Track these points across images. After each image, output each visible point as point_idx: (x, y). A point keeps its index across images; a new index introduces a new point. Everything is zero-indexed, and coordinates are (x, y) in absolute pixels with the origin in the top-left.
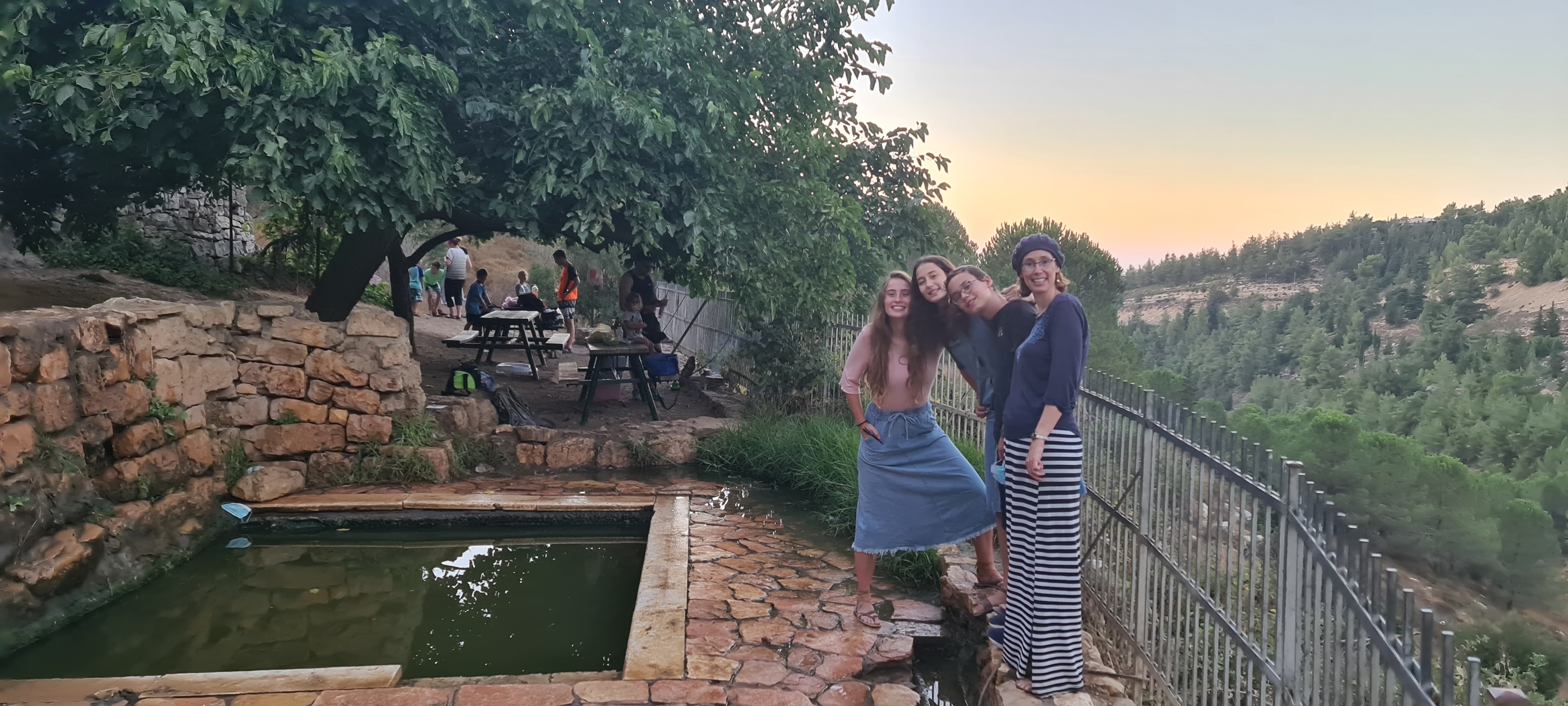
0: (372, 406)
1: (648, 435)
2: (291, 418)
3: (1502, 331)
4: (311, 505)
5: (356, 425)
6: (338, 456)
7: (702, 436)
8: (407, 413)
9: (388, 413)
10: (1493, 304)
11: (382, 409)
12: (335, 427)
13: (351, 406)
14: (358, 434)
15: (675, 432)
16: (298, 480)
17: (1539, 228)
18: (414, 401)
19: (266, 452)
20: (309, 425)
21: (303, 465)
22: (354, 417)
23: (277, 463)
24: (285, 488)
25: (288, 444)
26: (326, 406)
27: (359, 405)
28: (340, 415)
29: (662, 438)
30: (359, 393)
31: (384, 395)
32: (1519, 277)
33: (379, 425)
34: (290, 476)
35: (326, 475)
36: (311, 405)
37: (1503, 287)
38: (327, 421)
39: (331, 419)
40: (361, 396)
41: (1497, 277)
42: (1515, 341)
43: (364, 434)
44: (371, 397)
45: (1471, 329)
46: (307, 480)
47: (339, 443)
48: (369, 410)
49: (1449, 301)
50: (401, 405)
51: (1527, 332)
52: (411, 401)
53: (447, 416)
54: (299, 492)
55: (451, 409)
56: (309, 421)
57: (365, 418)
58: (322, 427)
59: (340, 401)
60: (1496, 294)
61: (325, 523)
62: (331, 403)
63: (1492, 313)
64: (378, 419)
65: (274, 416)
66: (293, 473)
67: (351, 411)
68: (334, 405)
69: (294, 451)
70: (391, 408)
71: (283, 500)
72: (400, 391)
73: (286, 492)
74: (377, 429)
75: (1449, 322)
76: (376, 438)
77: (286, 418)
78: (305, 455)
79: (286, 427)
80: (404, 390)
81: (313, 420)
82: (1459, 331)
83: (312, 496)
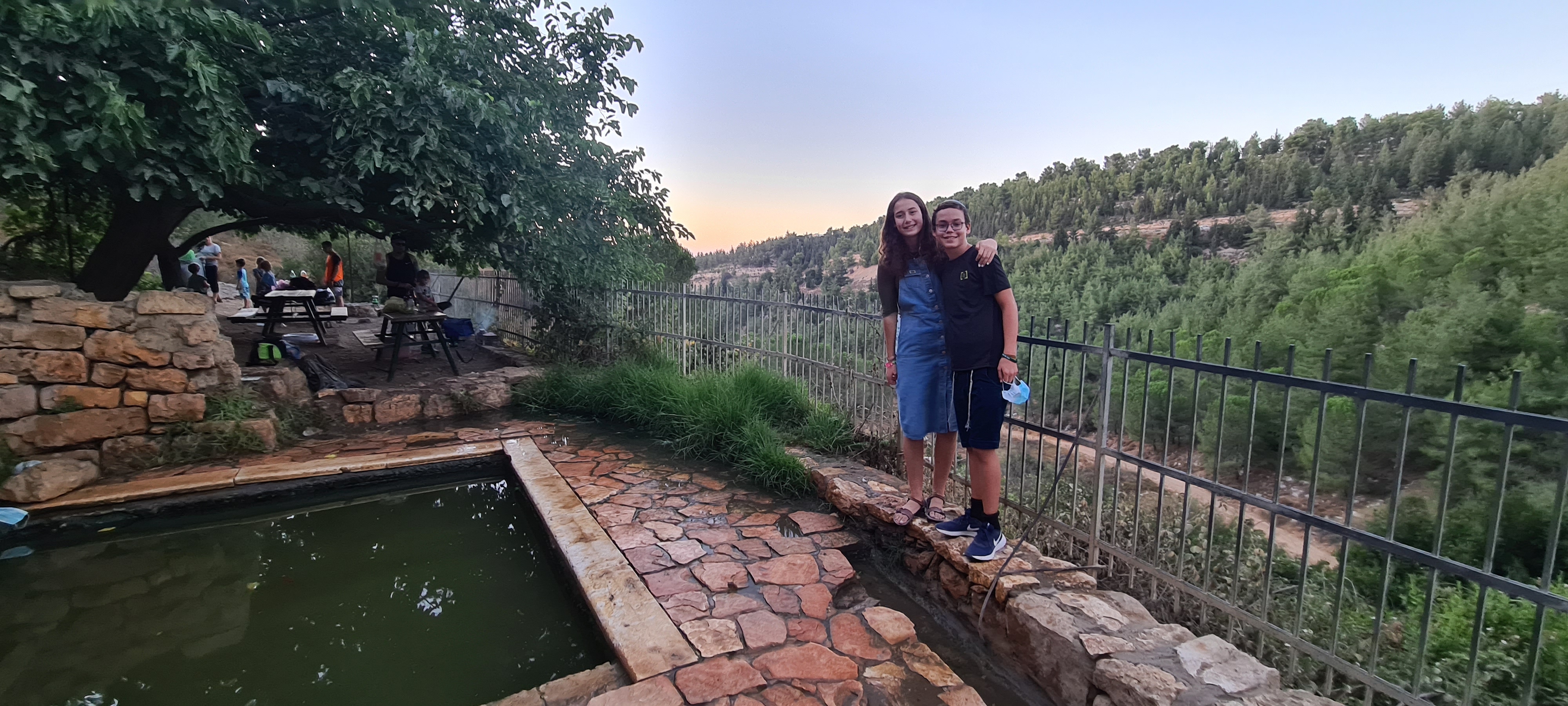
0: (179, 384)
1: (467, 387)
2: (71, 405)
3: (857, 290)
4: (114, 496)
5: (161, 405)
6: (140, 440)
7: (514, 384)
8: (223, 388)
9: (199, 391)
10: (851, 277)
11: (192, 385)
12: (134, 409)
13: (153, 386)
14: (164, 414)
15: (491, 382)
16: (91, 471)
17: (868, 240)
18: (230, 376)
19: (41, 444)
20: (98, 411)
21: (94, 454)
22: (157, 398)
23: (57, 455)
24: (74, 482)
25: (71, 433)
26: (118, 390)
27: (162, 385)
28: (139, 397)
29: (481, 388)
30: (161, 373)
31: (192, 373)
32: (861, 263)
33: (190, 403)
34: (80, 468)
35: (128, 460)
36: (98, 390)
37: (855, 268)
38: (122, 404)
39: (127, 401)
40: (163, 376)
41: (852, 264)
42: (862, 294)
43: (173, 413)
44: (177, 376)
45: (843, 289)
46: (102, 468)
47: (140, 425)
48: (176, 388)
49: (833, 276)
50: (214, 381)
51: (866, 290)
52: (226, 377)
53: (265, 387)
54: (94, 483)
55: (269, 380)
56: (97, 407)
57: (171, 398)
58: (116, 411)
59: (137, 383)
60: (852, 272)
61: (135, 513)
62: (125, 385)
63: (851, 281)
64: (189, 397)
65: (46, 405)
66: (83, 464)
67: (151, 392)
68: (130, 387)
69: (82, 439)
70: (203, 385)
71: (71, 495)
72: (212, 367)
73: (75, 486)
74: (191, 408)
75: (834, 287)
76: (190, 416)
77: (64, 406)
78: (96, 443)
79: (65, 416)
80: (217, 366)
81: (101, 405)
82: (839, 290)
83: (113, 486)
